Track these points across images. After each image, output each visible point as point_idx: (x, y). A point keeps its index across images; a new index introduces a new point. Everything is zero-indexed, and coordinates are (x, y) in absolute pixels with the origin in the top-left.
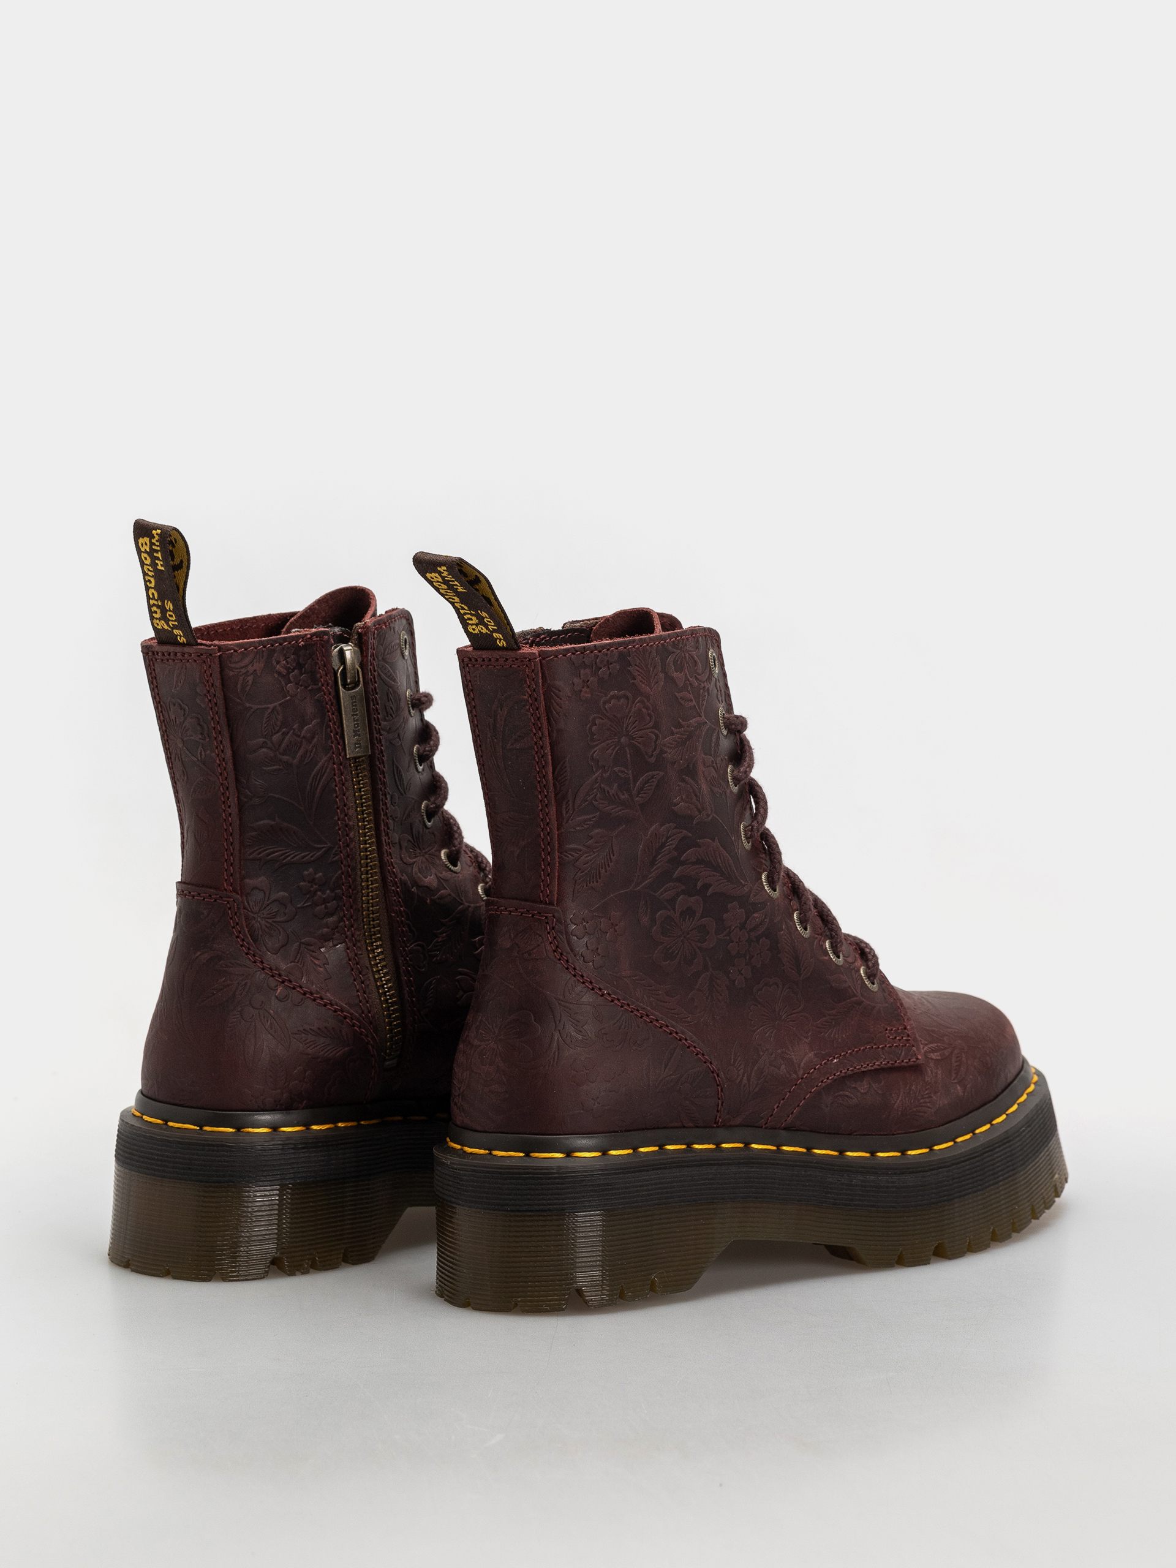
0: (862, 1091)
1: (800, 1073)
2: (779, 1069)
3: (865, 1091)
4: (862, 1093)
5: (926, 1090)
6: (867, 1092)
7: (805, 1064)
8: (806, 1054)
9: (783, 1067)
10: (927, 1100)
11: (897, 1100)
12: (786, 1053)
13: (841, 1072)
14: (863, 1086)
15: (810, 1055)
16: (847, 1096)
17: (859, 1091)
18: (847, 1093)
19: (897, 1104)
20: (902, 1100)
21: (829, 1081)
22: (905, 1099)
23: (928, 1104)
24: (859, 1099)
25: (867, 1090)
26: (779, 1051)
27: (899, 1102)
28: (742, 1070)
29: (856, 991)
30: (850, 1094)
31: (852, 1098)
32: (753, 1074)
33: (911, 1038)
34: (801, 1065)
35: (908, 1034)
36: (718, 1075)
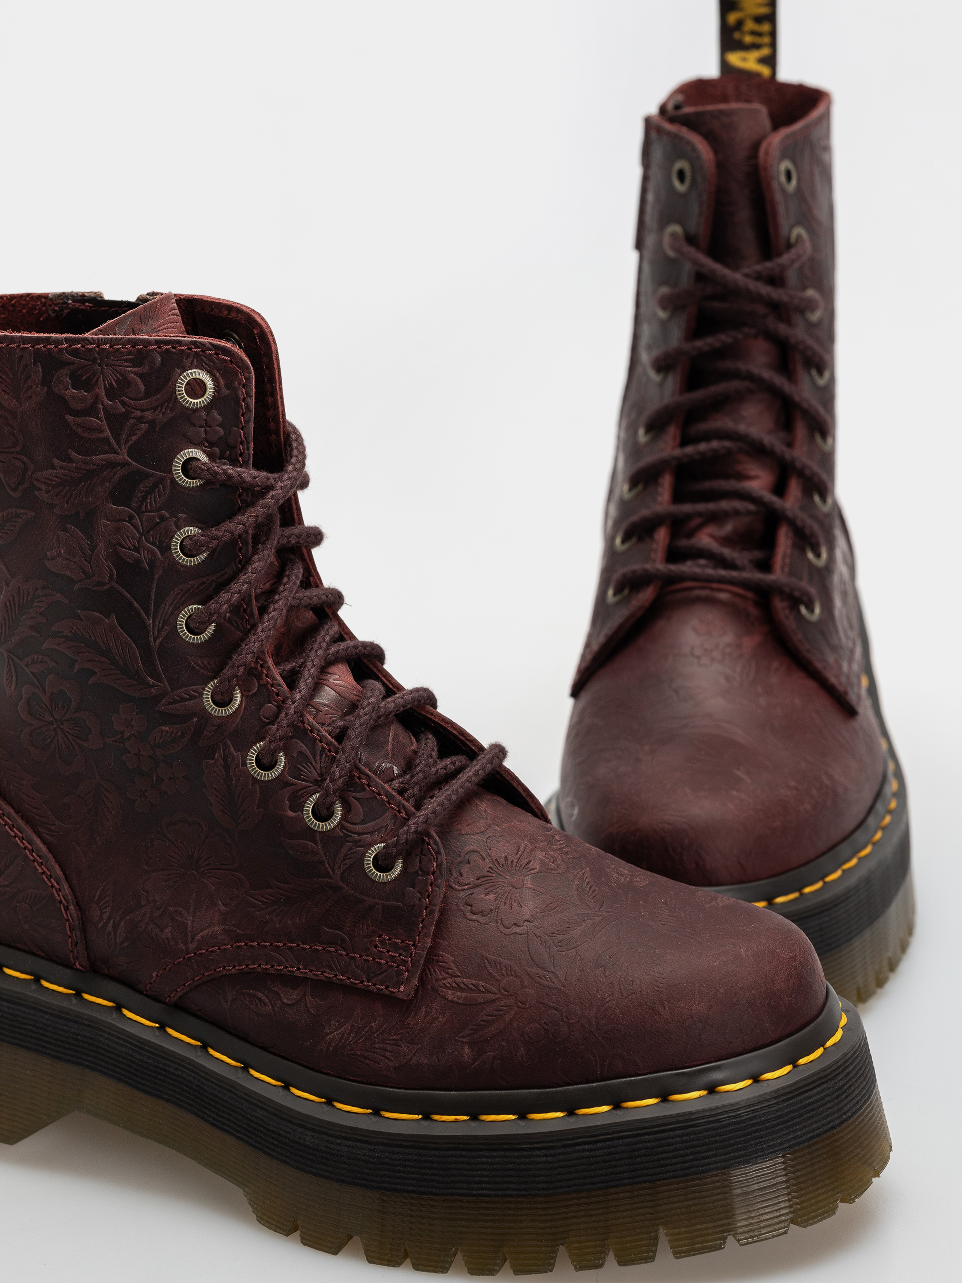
0: (285, 1001)
1: (192, 946)
2: (162, 930)
3: (290, 1003)
4: (284, 1003)
5: (396, 1034)
6: (293, 1004)
7: (203, 937)
8: (210, 926)
9: (168, 930)
10: (389, 1048)
11: (336, 1030)
12: (180, 914)
13: (259, 965)
14: (289, 996)
15: (216, 928)
16: (260, 999)
17: (280, 998)
18: (260, 995)
19: (331, 1036)
20: (343, 1034)
21: (233, 971)
22: (349, 1034)
23: (387, 1054)
24: (276, 1009)
25: (294, 1001)
26: (171, 909)
27: (337, 1034)
28: (108, 914)
29: (333, 871)
30: (264, 998)
31: (265, 1004)
32: (122, 923)
33: (412, 960)
34: (198, 937)
35: (411, 954)
36: (67, 909)
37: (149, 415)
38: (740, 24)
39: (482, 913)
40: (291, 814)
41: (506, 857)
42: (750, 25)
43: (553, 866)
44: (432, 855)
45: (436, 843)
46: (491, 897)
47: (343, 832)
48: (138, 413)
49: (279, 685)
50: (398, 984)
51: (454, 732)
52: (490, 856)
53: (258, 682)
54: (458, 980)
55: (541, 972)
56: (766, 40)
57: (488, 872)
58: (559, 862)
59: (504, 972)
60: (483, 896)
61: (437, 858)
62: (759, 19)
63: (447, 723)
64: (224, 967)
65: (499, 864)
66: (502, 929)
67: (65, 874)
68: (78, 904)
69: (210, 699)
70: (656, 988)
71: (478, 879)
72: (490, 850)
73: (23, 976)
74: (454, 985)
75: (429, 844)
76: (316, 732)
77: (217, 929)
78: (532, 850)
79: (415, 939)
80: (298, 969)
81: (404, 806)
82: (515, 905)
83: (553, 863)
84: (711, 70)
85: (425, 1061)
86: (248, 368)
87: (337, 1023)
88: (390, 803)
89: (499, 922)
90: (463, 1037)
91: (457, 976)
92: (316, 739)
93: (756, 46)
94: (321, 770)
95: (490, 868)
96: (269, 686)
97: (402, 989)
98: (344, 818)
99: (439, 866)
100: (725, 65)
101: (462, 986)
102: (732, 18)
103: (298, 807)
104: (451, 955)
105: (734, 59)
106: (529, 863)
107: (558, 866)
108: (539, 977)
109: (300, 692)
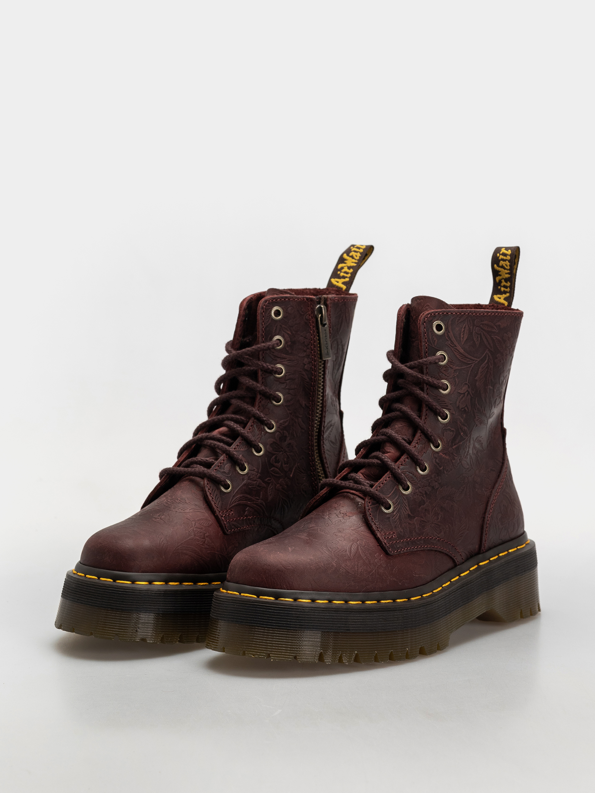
38: (500, 282)
42: (504, 283)
56: (508, 290)
62: (506, 280)
84: (486, 301)
93: (505, 292)
100: (492, 299)
102: (498, 279)
105: (496, 297)
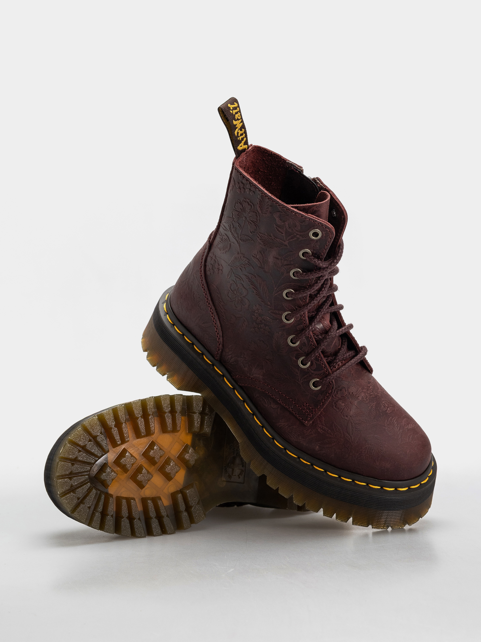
0: (272, 406)
1: (251, 376)
5: (299, 433)
7: (256, 376)
8: (259, 375)
9: (246, 368)
10: (296, 435)
12: (252, 366)
13: (269, 393)
14: (274, 406)
18: (265, 400)
19: (281, 423)
21: (261, 390)
22: (286, 426)
23: (295, 437)
24: (268, 406)
25: (274, 408)
26: (250, 363)
27: (283, 424)
28: (231, 353)
29: (300, 381)
30: (266, 402)
31: (266, 404)
32: (234, 358)
33: (312, 415)
34: (254, 375)
35: (313, 413)
36: (219, 345)
37: (298, 236)
39: (338, 408)
40: (294, 358)
41: (352, 393)
43: (365, 400)
44: (331, 388)
45: (333, 384)
46: (343, 404)
47: (307, 371)
48: (295, 234)
49: (306, 321)
50: (305, 420)
51: (354, 342)
52: (348, 391)
53: (301, 318)
54: (323, 426)
55: (348, 435)
57: (346, 396)
58: (368, 398)
59: (337, 430)
60: (341, 403)
61: (332, 389)
63: (353, 339)
64: (258, 387)
65: (349, 394)
66: (342, 416)
67: (223, 335)
68: (223, 345)
69: (284, 317)
70: (378, 455)
71: (342, 397)
72: (349, 388)
73: (199, 351)
74: (322, 427)
75: (331, 384)
76: (311, 339)
77: (261, 377)
78: (361, 392)
79: (316, 410)
80: (279, 400)
81: (328, 370)
82: (349, 409)
83: (366, 399)
85: (305, 444)
86: (334, 234)
87: (284, 421)
88: (325, 368)
89: (342, 413)
90: (318, 443)
91: (323, 425)
92: (311, 341)
94: (308, 350)
95: (347, 394)
96: (303, 320)
97: (306, 422)
98: (309, 367)
99: (331, 392)
101: (324, 429)
103: (298, 358)
104: (324, 418)
106: (358, 397)
107: (367, 400)
108: (347, 437)
109: (312, 327)
